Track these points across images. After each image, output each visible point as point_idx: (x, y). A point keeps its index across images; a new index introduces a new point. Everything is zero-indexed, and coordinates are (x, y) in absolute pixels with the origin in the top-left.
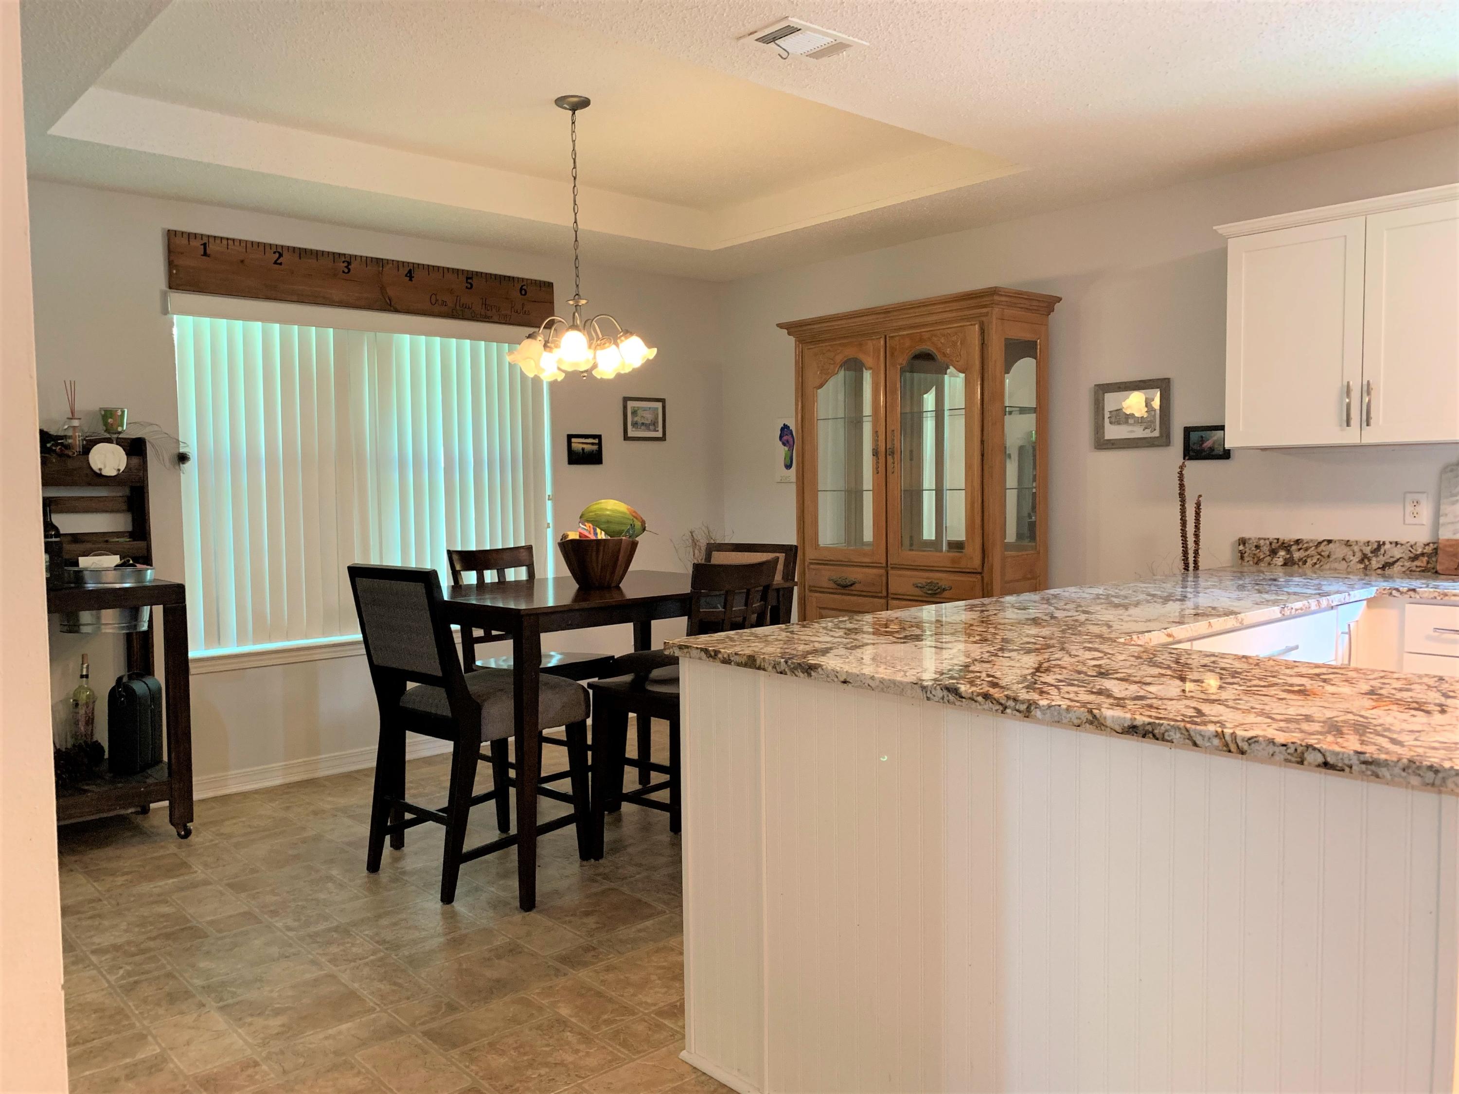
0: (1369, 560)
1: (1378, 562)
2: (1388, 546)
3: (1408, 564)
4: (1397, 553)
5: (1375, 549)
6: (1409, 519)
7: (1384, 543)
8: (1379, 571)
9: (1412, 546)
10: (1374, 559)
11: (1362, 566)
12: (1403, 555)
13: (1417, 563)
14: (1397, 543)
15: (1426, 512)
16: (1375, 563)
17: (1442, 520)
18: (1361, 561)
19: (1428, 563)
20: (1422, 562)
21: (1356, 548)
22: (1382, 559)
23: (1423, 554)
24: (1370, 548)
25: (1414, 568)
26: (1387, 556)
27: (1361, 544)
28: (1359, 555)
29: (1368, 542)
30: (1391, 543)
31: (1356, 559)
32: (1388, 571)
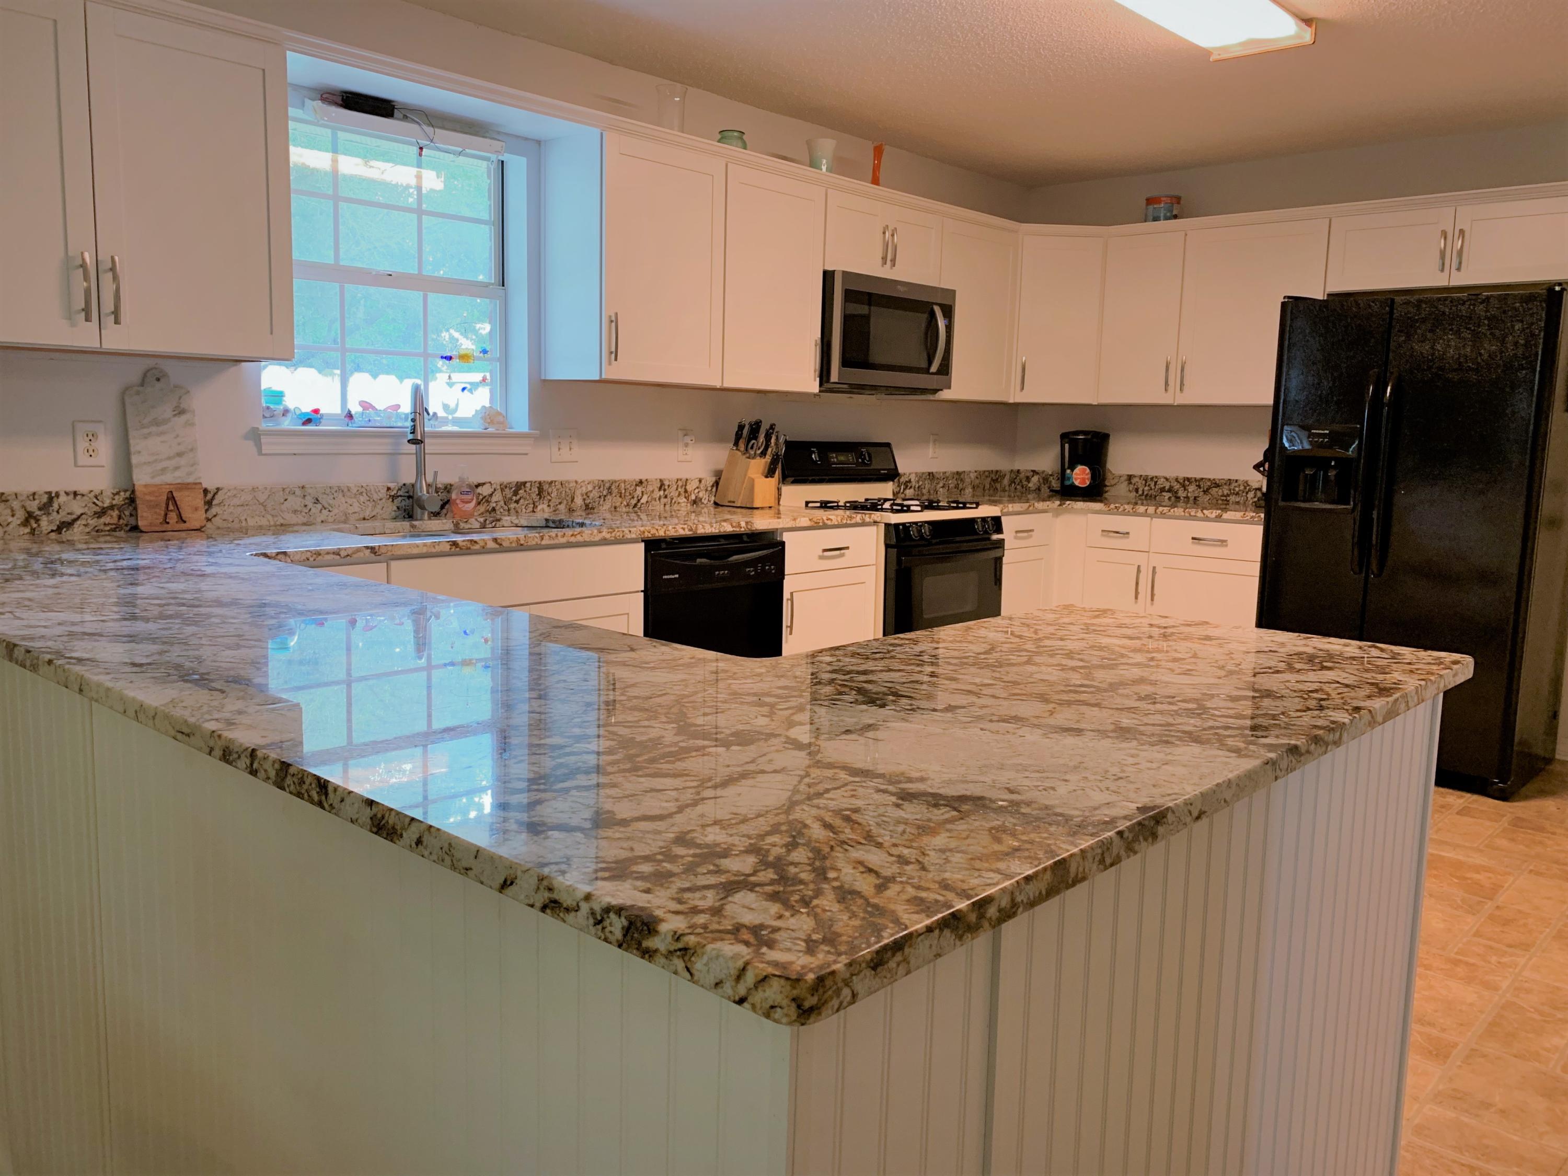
0: (37, 521)
1: (51, 522)
2: (63, 498)
3: (93, 522)
4: (77, 507)
5: (44, 505)
6: (83, 459)
7: (57, 495)
8: (53, 535)
9: (96, 497)
10: (44, 518)
11: (27, 530)
12: (86, 510)
13: (106, 519)
14: (75, 494)
15: (105, 449)
16: (46, 524)
17: (135, 460)
18: (25, 523)
19: (120, 518)
20: (111, 518)
21: (16, 504)
22: (57, 518)
23: (112, 507)
24: (37, 502)
25: (102, 527)
26: (62, 513)
27: (24, 498)
28: (21, 515)
29: (34, 494)
30: (67, 494)
31: (16, 521)
32: (66, 535)
